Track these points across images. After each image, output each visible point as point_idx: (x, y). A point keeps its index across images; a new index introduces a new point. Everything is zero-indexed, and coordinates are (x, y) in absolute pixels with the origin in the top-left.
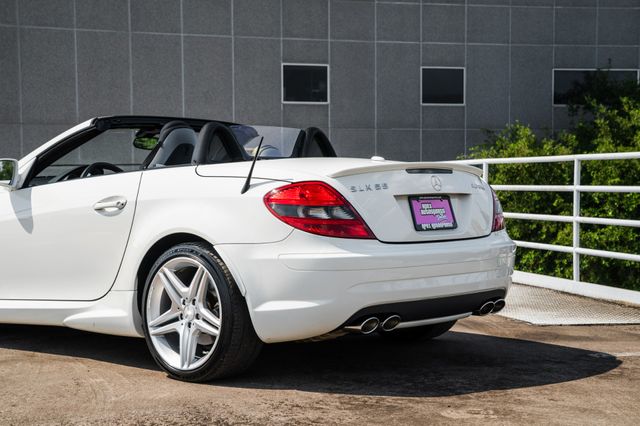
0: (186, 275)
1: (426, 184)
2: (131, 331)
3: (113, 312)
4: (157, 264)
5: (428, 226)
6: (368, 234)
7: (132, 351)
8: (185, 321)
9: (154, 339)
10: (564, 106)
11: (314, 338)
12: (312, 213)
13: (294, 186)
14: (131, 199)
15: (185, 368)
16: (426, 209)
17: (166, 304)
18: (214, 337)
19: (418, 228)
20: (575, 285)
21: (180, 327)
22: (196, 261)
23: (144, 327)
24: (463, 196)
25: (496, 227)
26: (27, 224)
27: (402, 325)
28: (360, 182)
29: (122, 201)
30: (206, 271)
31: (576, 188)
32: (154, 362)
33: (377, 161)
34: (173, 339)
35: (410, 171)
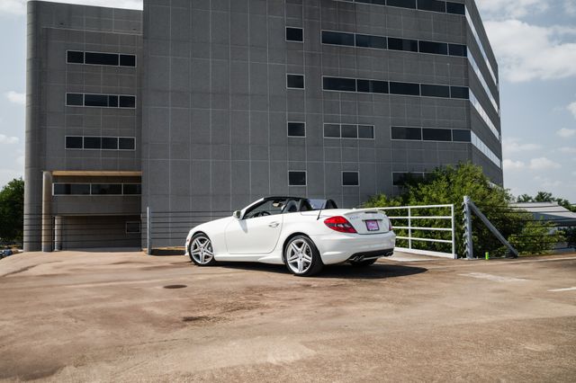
0: (299, 245)
1: (370, 216)
2: (282, 263)
3: (275, 257)
4: (290, 242)
5: (371, 229)
6: (355, 232)
7: (282, 268)
9: (289, 264)
10: (397, 186)
11: (339, 263)
12: (338, 226)
13: (333, 218)
14: (280, 222)
15: (300, 272)
16: (371, 224)
17: (293, 253)
18: (310, 263)
19: (368, 230)
20: (410, 250)
21: (298, 260)
22: (302, 240)
23: (286, 261)
24: (381, 220)
25: (390, 230)
26: (246, 231)
27: (364, 259)
28: (352, 216)
29: (278, 223)
30: (306, 243)
31: (409, 217)
32: (291, 272)
33: (354, 210)
34: (295, 264)
35: (366, 213)
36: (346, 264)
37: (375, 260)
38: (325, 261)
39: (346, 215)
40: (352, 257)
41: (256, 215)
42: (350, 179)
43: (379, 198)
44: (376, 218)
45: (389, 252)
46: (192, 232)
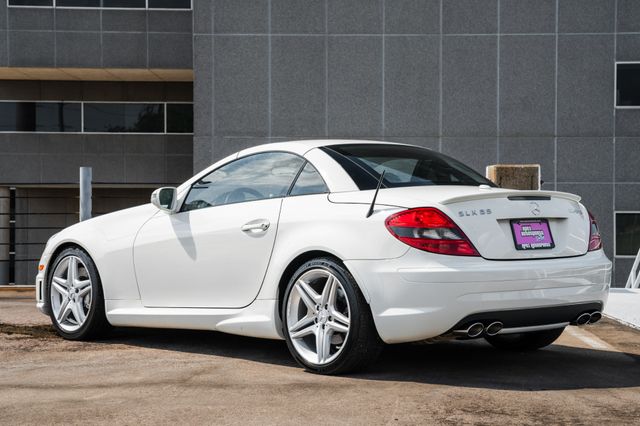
0: (318, 285)
1: (524, 209)
2: (275, 334)
3: (256, 317)
4: (293, 278)
5: (527, 246)
6: (472, 252)
7: (274, 350)
8: (319, 324)
9: (294, 342)
11: (428, 340)
12: (425, 234)
13: (411, 211)
14: (273, 221)
15: (322, 362)
16: (526, 231)
17: (303, 310)
18: (343, 334)
19: (518, 247)
21: (316, 330)
22: (327, 272)
23: (284, 330)
24: (560, 220)
27: (504, 331)
28: (467, 208)
29: (266, 224)
30: (335, 278)
34: (310, 341)
35: (511, 198)
38: (387, 334)
39: (448, 203)
40: (463, 324)
44: (543, 214)
46: (53, 243)
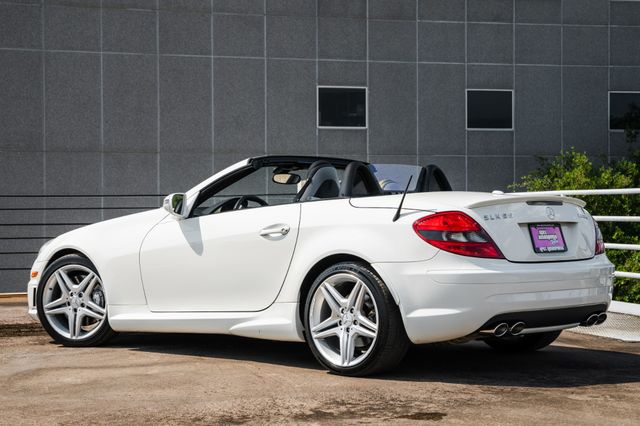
0: (345, 288)
1: (541, 213)
2: (295, 336)
3: (278, 320)
4: (318, 280)
5: (544, 249)
6: (497, 254)
7: (297, 353)
8: (344, 327)
9: (316, 342)
10: (623, 131)
11: (452, 341)
12: (453, 237)
13: (438, 215)
14: (292, 225)
15: (346, 364)
16: (543, 235)
17: (326, 312)
18: (372, 339)
19: (536, 250)
21: (340, 332)
22: (352, 276)
23: (306, 332)
24: (571, 224)
25: (598, 251)
26: (198, 248)
27: (525, 331)
28: (491, 212)
29: (286, 228)
30: (364, 284)
32: (320, 364)
33: (497, 195)
34: (333, 343)
35: (529, 203)
36: (473, 342)
37: (555, 335)
38: (415, 335)
39: (472, 207)
40: (490, 324)
41: (228, 206)
42: (489, 111)
43: (569, 165)
44: (557, 218)
45: (593, 314)
46: (47, 251)
